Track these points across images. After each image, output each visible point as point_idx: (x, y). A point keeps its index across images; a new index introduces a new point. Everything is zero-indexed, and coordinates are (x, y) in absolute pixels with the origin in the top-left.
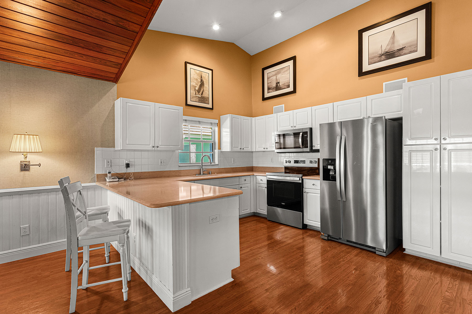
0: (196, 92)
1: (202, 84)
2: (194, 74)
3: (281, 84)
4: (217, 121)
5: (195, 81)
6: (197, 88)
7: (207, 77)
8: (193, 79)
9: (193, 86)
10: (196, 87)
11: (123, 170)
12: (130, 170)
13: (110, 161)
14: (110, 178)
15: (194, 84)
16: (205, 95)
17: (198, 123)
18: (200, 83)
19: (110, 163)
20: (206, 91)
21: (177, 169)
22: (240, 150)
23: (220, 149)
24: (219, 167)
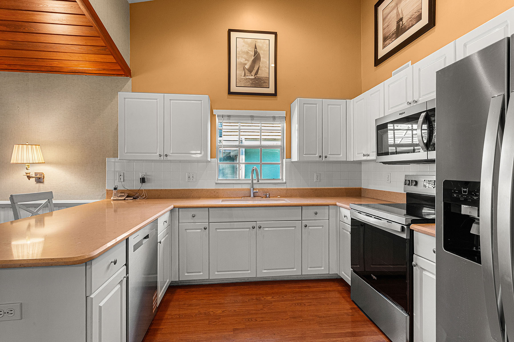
0: (247, 71)
1: (257, 57)
2: (243, 46)
3: (404, 20)
4: (283, 113)
5: (245, 56)
6: (247, 67)
7: (265, 47)
8: (241, 52)
9: (241, 63)
10: (246, 64)
11: (137, 186)
12: (146, 187)
13: (122, 174)
14: (115, 195)
15: (242, 60)
16: (262, 74)
17: (250, 118)
18: (253, 58)
19: (122, 177)
20: (263, 69)
21: (213, 187)
22: (318, 159)
23: (290, 158)
24: (288, 188)
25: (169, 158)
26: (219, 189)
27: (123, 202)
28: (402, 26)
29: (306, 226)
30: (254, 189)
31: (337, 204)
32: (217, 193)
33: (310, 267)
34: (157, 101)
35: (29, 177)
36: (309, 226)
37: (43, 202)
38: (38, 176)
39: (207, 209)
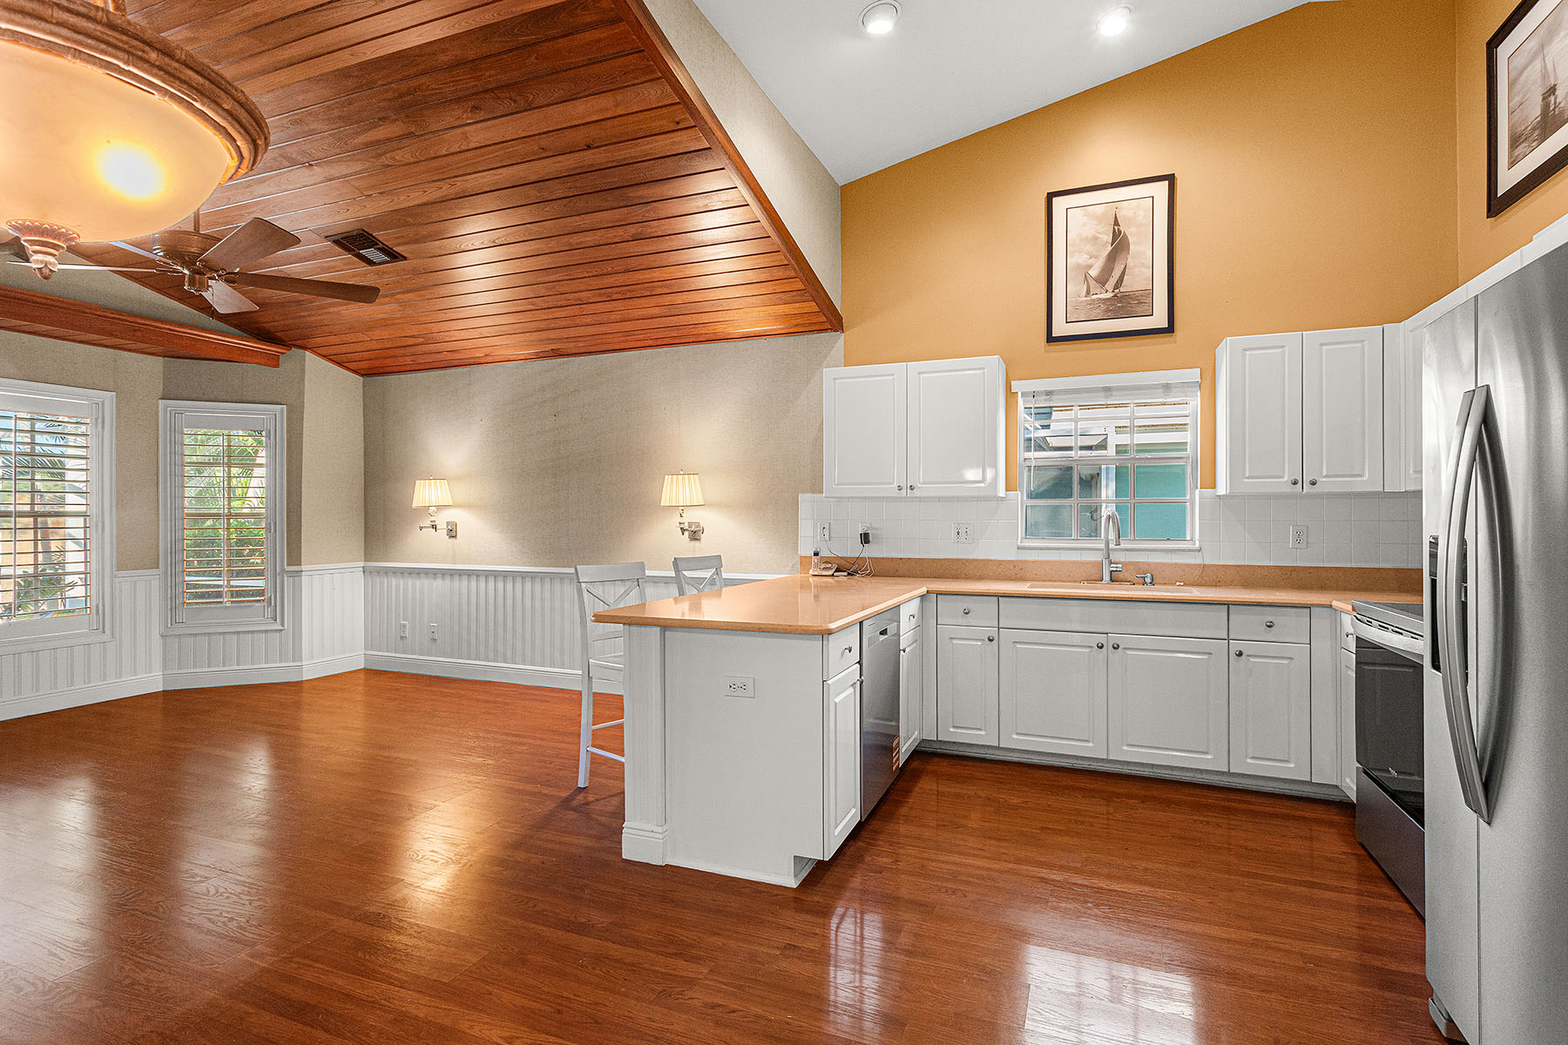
0: (1092, 283)
1: (1119, 244)
2: (1085, 224)
3: (1560, 93)
4: (1194, 374)
5: (1089, 248)
6: (1094, 272)
7: (1143, 216)
8: (1078, 241)
9: (1079, 266)
10: (1090, 267)
11: (853, 549)
12: (871, 551)
13: (827, 527)
14: (816, 566)
15: (1078, 259)
16: (1133, 283)
17: (1102, 394)
18: (1110, 248)
19: (827, 530)
20: (1136, 270)
21: (1011, 555)
22: (1289, 489)
23: (1214, 486)
24: (1207, 562)
25: (916, 493)
26: (1026, 561)
27: (830, 580)
28: (1554, 109)
29: (1240, 654)
30: (1110, 563)
31: (1335, 603)
32: (1022, 569)
33: (1253, 758)
34: (894, 379)
35: (683, 530)
36: (1249, 656)
37: (707, 574)
38: (693, 529)
39: (996, 598)
